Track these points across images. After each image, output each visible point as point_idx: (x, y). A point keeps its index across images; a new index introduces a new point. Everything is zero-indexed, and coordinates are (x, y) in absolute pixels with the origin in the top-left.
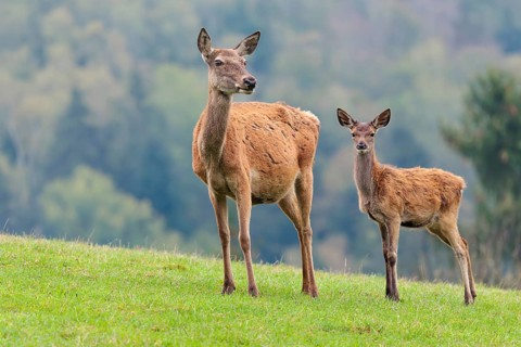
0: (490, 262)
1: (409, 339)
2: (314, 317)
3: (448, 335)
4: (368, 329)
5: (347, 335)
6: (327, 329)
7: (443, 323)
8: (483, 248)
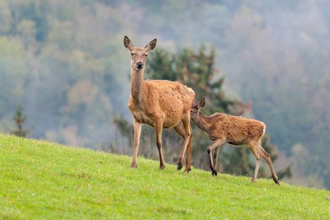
0: (149, 145)
1: (103, 182)
2: (56, 168)
3: (124, 181)
4: (84, 176)
5: (73, 178)
6: (63, 174)
7: (122, 175)
8: (146, 138)
